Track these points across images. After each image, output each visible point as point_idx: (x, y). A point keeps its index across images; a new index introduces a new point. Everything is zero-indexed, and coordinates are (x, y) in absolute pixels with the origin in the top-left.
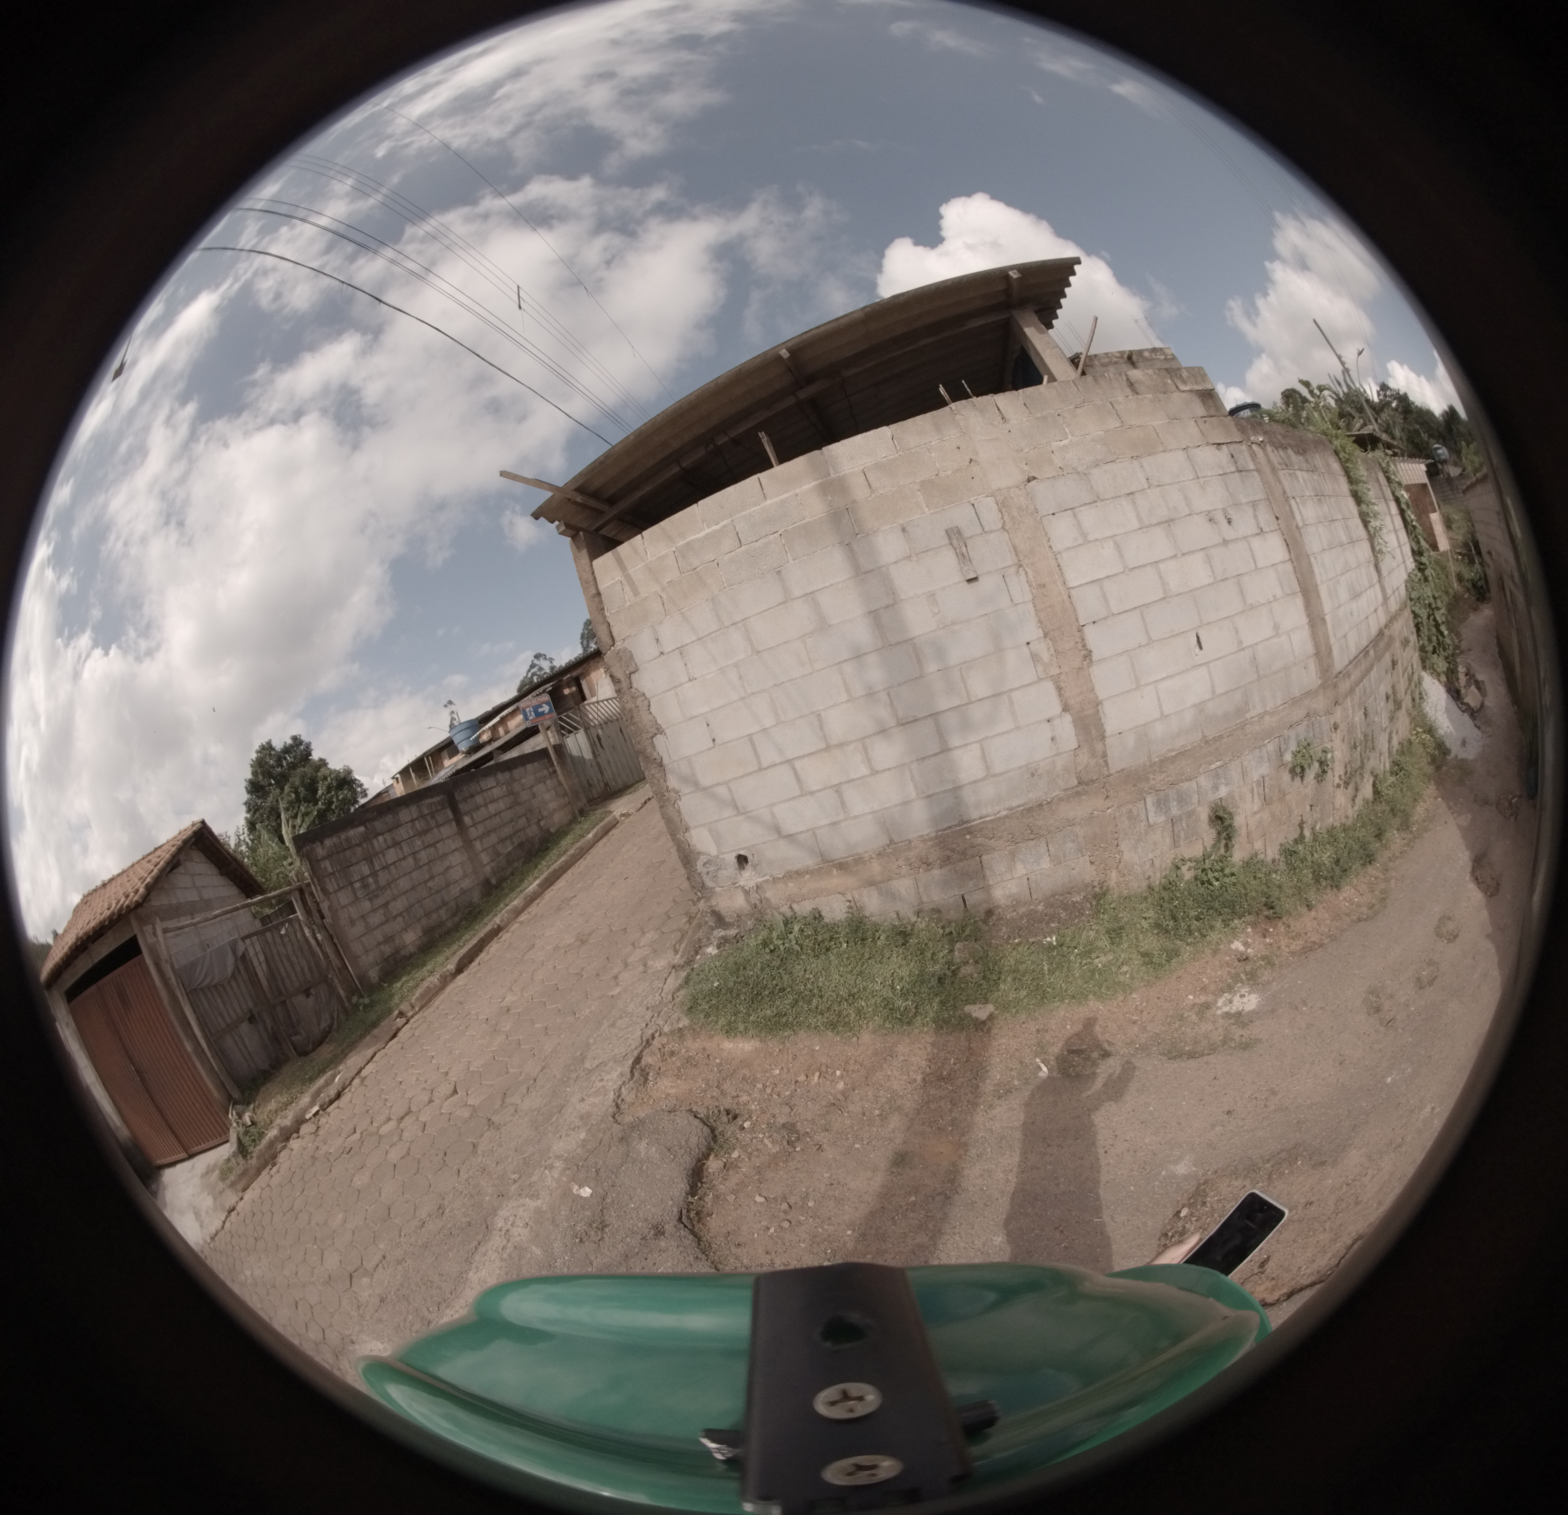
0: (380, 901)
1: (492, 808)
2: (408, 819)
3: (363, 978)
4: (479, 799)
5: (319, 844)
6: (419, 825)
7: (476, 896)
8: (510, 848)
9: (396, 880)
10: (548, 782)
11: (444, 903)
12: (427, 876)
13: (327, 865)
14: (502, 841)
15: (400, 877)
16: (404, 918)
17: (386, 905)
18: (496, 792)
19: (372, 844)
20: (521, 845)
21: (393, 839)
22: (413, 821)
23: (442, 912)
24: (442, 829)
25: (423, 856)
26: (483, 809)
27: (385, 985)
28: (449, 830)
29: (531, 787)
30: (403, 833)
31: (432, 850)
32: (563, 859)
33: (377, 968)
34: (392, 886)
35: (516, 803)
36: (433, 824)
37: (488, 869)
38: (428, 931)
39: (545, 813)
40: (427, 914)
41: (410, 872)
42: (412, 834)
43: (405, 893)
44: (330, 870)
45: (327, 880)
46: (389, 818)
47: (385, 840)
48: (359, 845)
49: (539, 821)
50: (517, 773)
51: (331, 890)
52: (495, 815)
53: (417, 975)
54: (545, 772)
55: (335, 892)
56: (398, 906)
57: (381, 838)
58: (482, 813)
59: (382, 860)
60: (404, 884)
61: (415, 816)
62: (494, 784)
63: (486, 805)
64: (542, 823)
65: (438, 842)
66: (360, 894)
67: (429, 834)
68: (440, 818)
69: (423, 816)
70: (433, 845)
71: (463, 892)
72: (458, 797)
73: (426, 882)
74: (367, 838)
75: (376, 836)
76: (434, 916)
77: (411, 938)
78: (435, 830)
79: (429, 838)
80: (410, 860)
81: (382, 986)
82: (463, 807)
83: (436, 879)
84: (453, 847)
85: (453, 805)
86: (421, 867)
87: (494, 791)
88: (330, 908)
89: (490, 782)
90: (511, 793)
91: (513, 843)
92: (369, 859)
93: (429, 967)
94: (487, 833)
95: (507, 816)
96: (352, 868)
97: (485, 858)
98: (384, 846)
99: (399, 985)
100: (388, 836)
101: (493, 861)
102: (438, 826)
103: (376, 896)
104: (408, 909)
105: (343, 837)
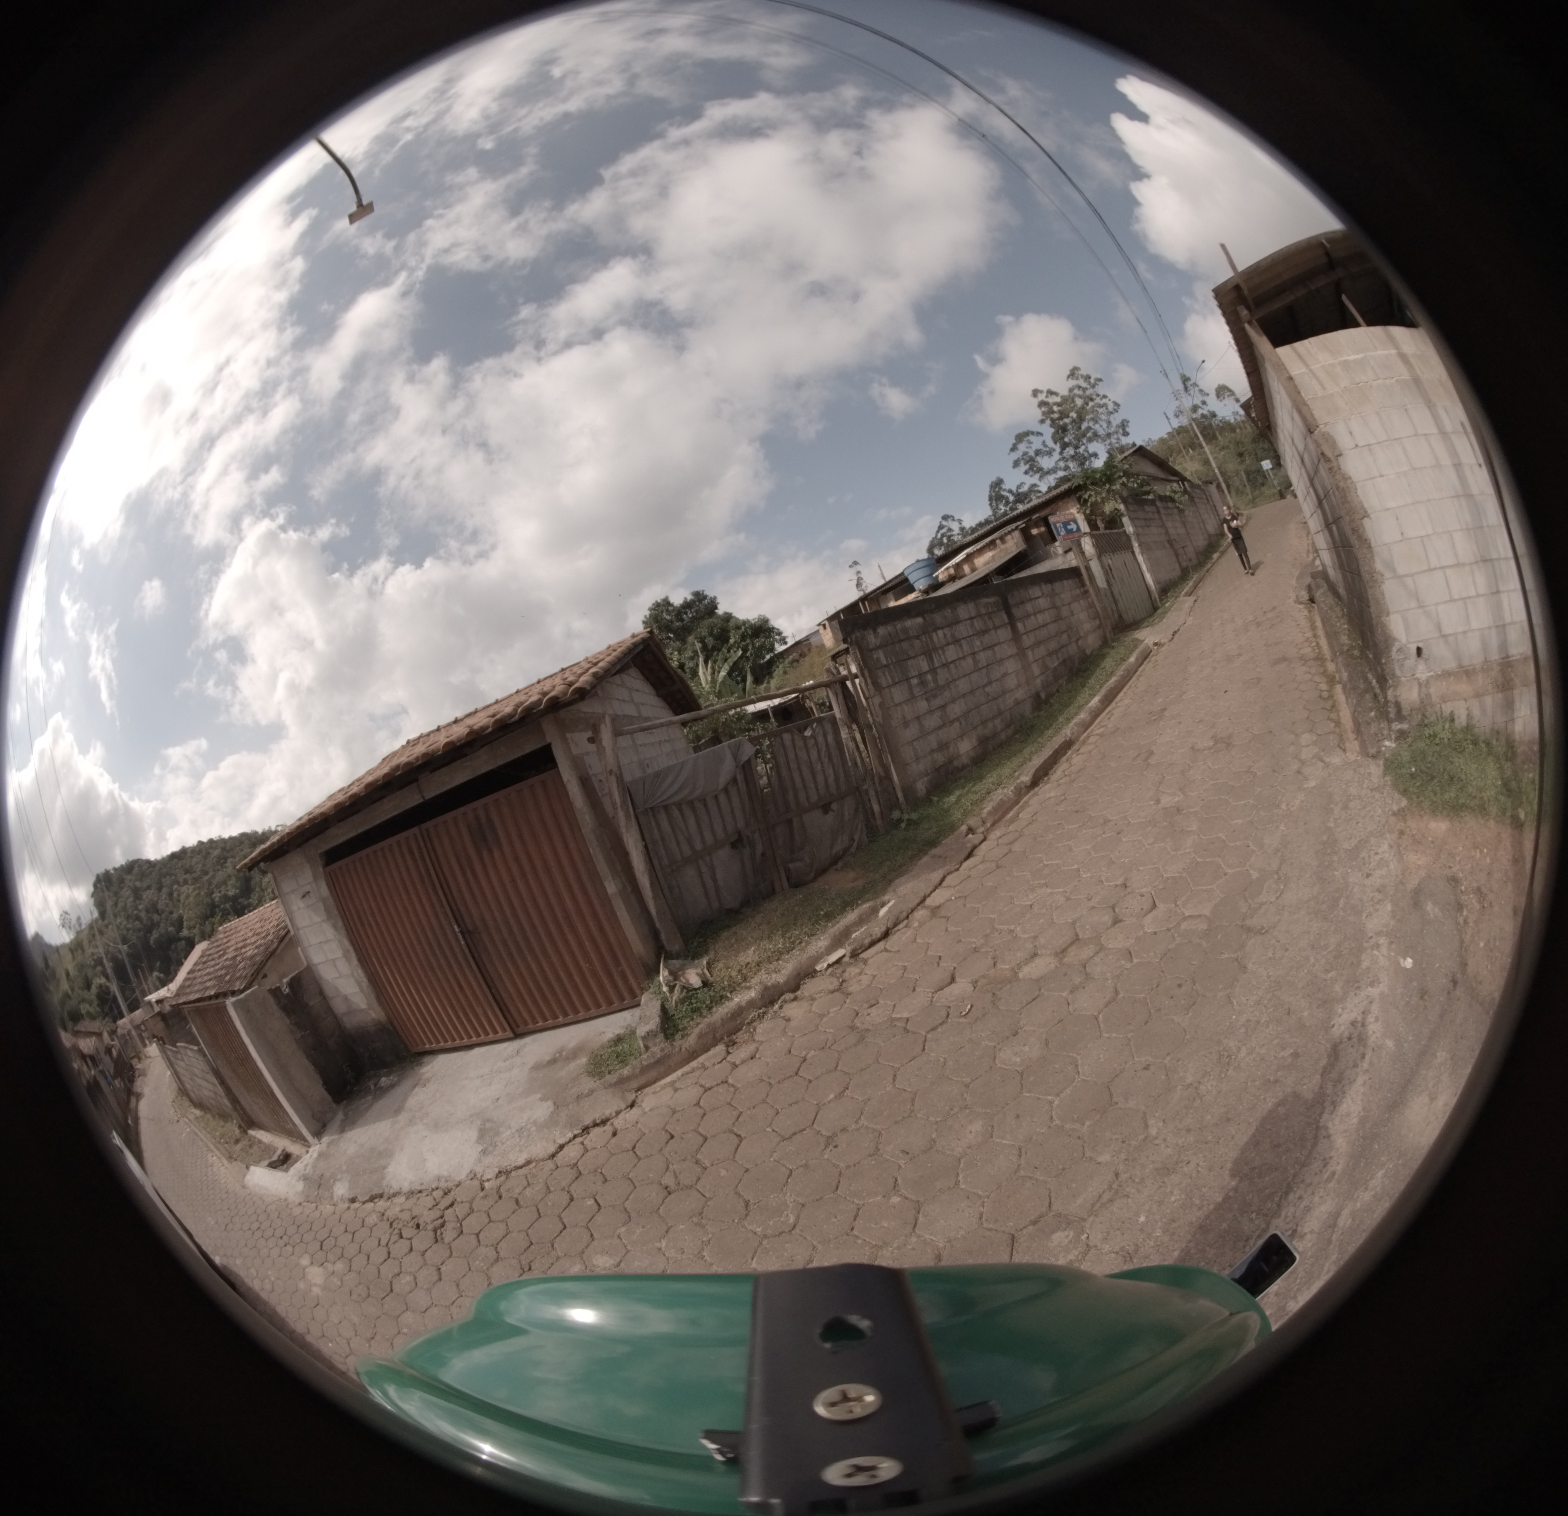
0: (938, 702)
1: (1041, 618)
2: (966, 617)
3: (908, 790)
4: (1029, 607)
5: (871, 632)
6: (978, 624)
7: (1027, 708)
8: (1056, 664)
9: (955, 680)
10: (1081, 601)
11: (1000, 713)
12: (986, 681)
13: (881, 655)
14: (1050, 654)
15: (959, 678)
16: (961, 724)
17: (943, 707)
18: (1043, 603)
19: (931, 638)
20: (1064, 661)
21: (953, 635)
22: (971, 618)
23: (997, 722)
24: (999, 632)
25: (983, 657)
26: (1033, 617)
27: (935, 799)
28: (1004, 634)
29: (1069, 604)
30: (963, 630)
31: (989, 653)
32: (1114, 679)
33: (926, 779)
34: (952, 686)
35: (1058, 619)
36: (991, 626)
37: (1038, 681)
38: (983, 741)
39: (1082, 634)
40: (984, 723)
41: (969, 674)
42: (971, 633)
43: (964, 696)
44: (884, 662)
45: (880, 673)
46: (948, 612)
47: (945, 635)
48: (917, 637)
49: (1078, 640)
50: (1057, 586)
51: (884, 685)
52: (1043, 626)
53: (976, 788)
54: (1078, 592)
55: (889, 687)
56: (956, 709)
57: (940, 632)
58: (1032, 622)
59: (942, 657)
60: (963, 685)
61: (973, 615)
62: (1040, 594)
63: (1035, 614)
64: (1080, 642)
65: (995, 645)
66: (917, 691)
67: (987, 636)
68: (997, 622)
69: (979, 615)
70: (991, 647)
71: (1018, 703)
72: (1011, 601)
73: (984, 686)
74: (927, 630)
75: (936, 629)
76: (990, 725)
77: (966, 747)
78: (993, 632)
79: (987, 639)
80: (970, 660)
81: (931, 801)
82: (1017, 612)
83: (994, 685)
84: (1009, 654)
85: (1007, 609)
86: (980, 669)
87: (1040, 600)
88: (881, 705)
89: (1035, 591)
90: (1054, 606)
91: (1058, 659)
92: (928, 653)
93: (990, 779)
94: (1038, 643)
95: (1053, 628)
96: (909, 662)
97: (1036, 669)
98: (944, 643)
99: (953, 798)
100: (947, 631)
101: (1042, 673)
102: (996, 628)
103: (935, 696)
104: (966, 714)
105: (899, 626)
